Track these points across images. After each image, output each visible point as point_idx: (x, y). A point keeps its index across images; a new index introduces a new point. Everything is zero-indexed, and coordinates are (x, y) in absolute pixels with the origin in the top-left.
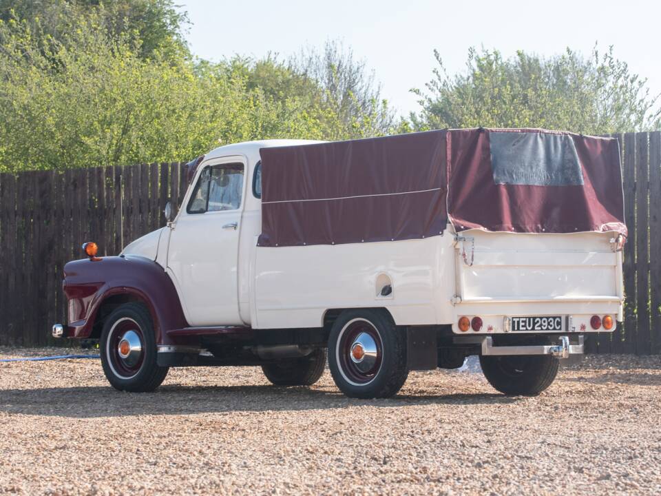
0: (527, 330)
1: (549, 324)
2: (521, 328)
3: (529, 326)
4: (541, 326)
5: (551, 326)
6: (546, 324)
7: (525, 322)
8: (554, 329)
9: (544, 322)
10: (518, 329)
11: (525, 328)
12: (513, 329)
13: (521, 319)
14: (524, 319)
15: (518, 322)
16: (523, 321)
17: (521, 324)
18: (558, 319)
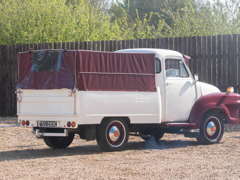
0: (45, 126)
1: (52, 124)
2: (43, 125)
3: (46, 125)
4: (49, 125)
5: (53, 125)
6: (51, 124)
7: (44, 123)
8: (54, 126)
9: (51, 123)
10: (42, 126)
11: (44, 125)
12: (40, 126)
13: (43, 122)
14: (44, 122)
15: (42, 123)
16: (43, 123)
17: (43, 124)
18: (55, 122)
